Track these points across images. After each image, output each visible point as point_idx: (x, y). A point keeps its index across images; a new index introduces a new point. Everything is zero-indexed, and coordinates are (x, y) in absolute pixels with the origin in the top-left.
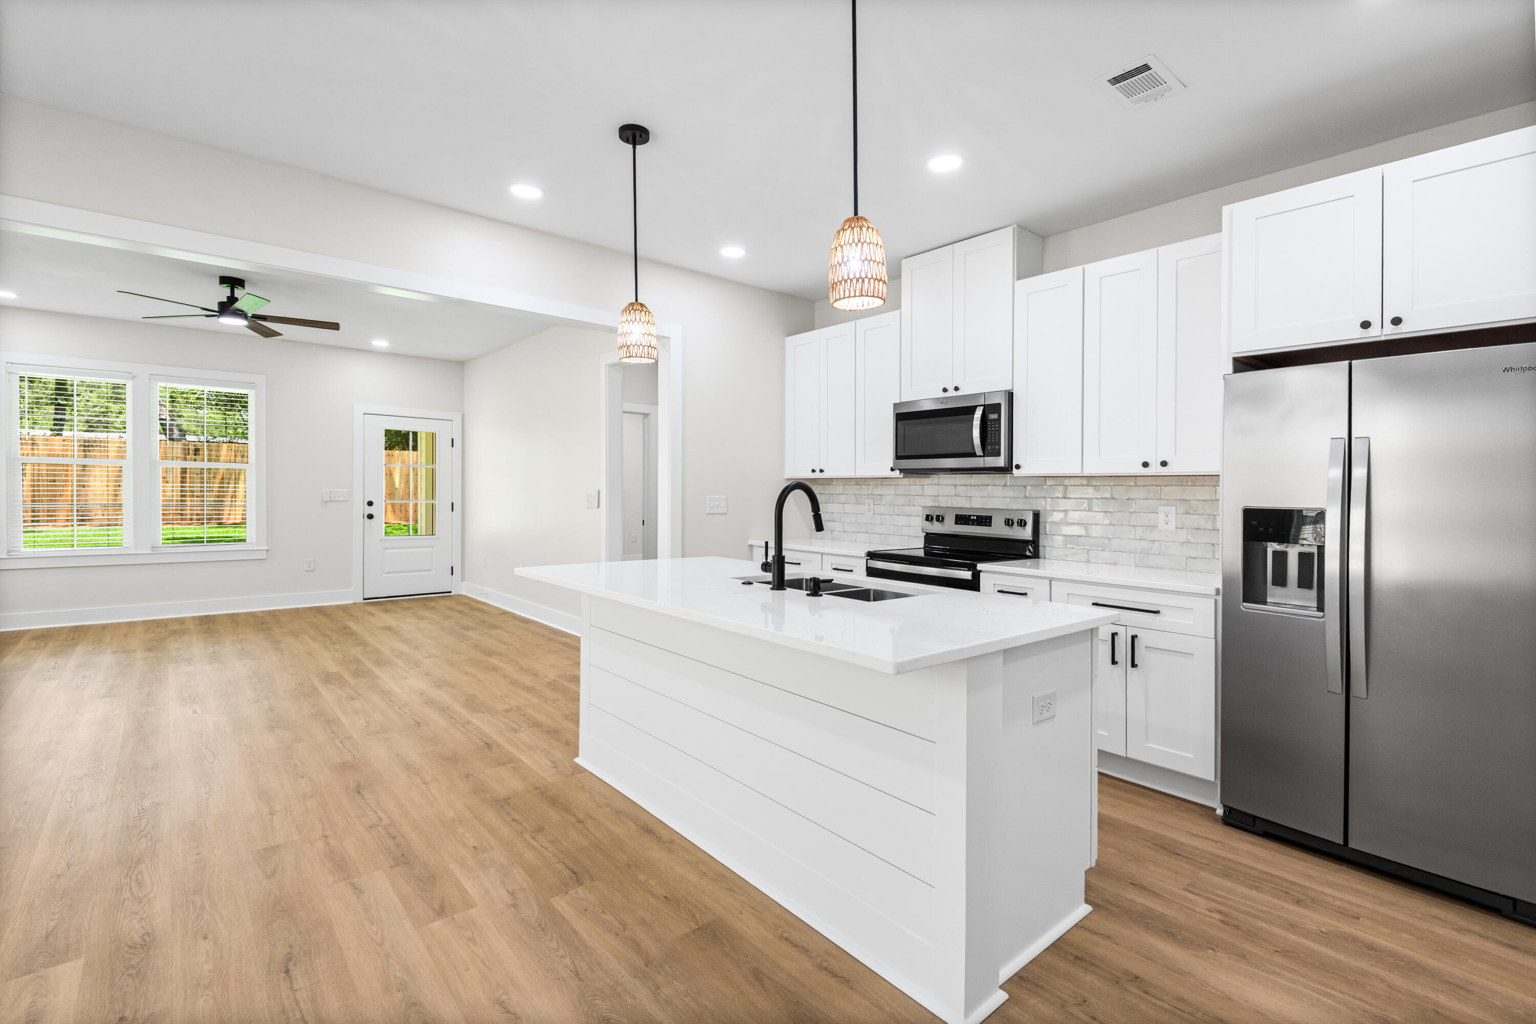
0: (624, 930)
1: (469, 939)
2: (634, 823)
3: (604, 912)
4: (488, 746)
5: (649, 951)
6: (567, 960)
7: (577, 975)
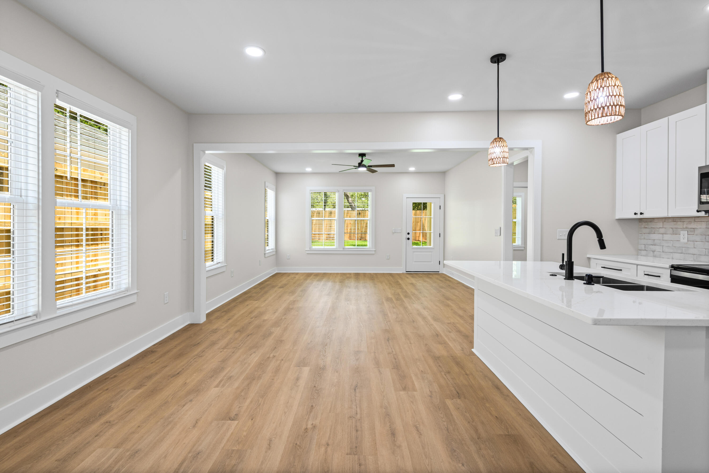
0: (473, 422)
1: (411, 402)
2: (492, 383)
3: (466, 412)
4: (437, 335)
5: (481, 434)
6: (445, 423)
7: (448, 430)
